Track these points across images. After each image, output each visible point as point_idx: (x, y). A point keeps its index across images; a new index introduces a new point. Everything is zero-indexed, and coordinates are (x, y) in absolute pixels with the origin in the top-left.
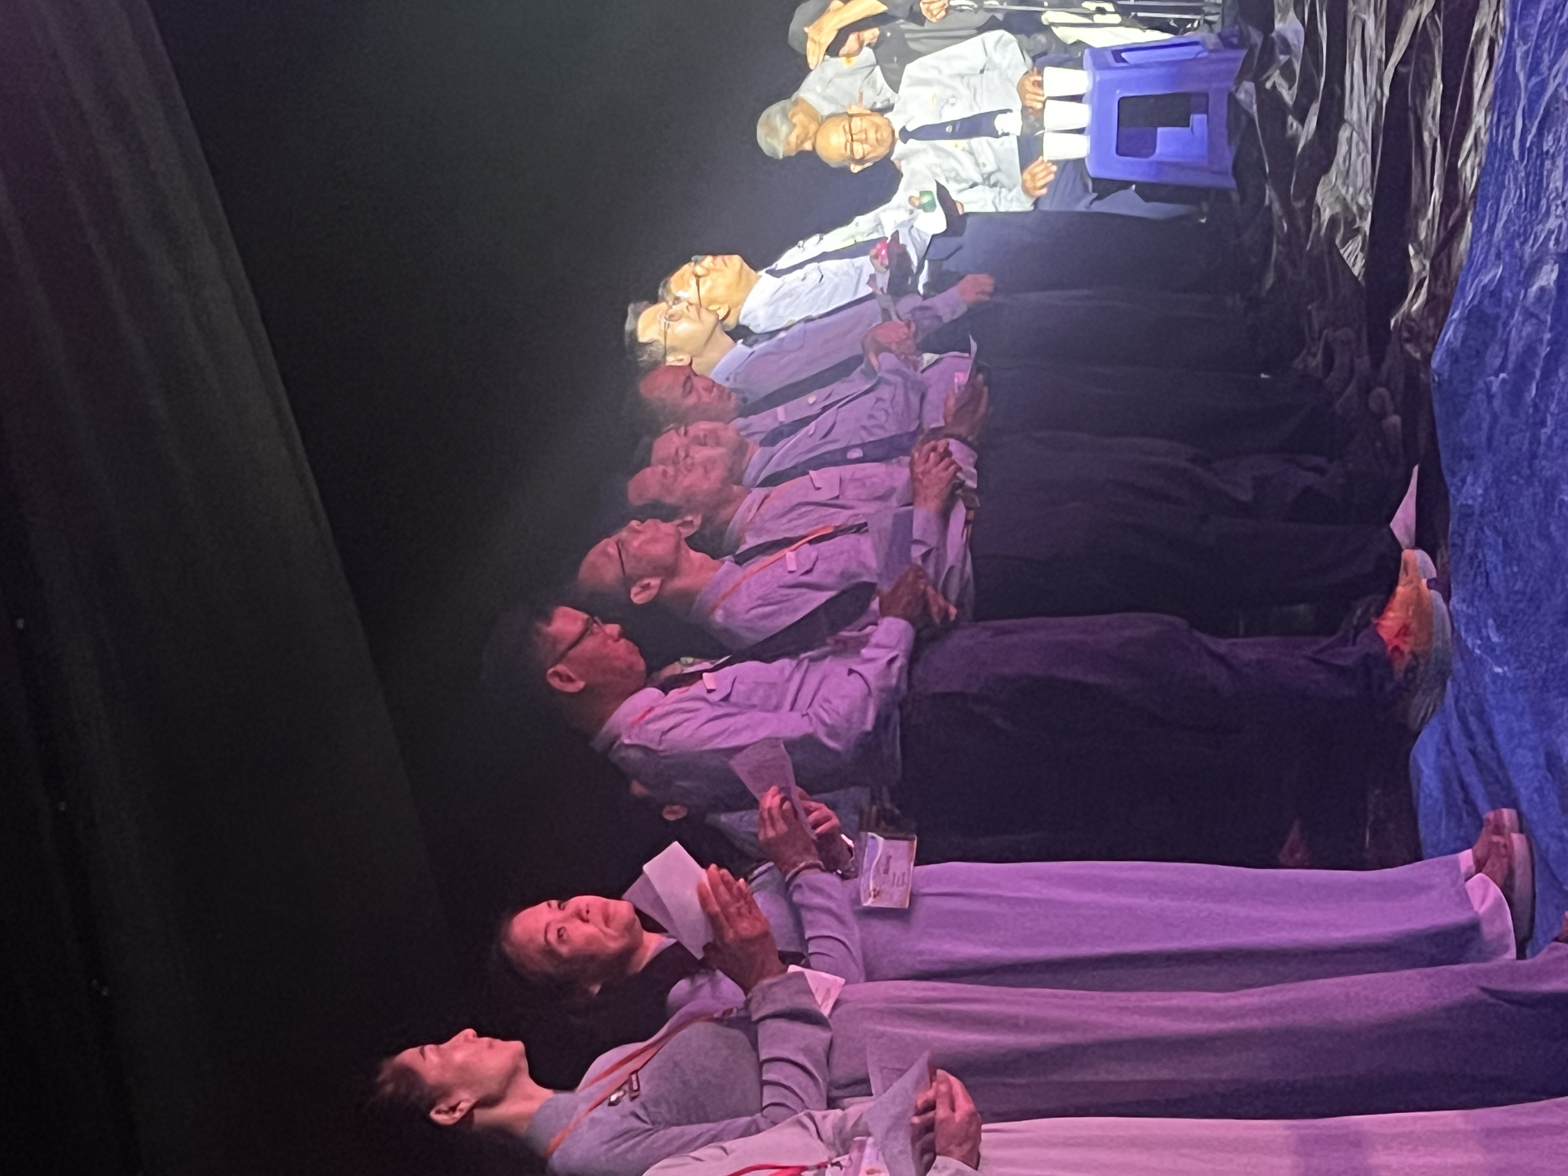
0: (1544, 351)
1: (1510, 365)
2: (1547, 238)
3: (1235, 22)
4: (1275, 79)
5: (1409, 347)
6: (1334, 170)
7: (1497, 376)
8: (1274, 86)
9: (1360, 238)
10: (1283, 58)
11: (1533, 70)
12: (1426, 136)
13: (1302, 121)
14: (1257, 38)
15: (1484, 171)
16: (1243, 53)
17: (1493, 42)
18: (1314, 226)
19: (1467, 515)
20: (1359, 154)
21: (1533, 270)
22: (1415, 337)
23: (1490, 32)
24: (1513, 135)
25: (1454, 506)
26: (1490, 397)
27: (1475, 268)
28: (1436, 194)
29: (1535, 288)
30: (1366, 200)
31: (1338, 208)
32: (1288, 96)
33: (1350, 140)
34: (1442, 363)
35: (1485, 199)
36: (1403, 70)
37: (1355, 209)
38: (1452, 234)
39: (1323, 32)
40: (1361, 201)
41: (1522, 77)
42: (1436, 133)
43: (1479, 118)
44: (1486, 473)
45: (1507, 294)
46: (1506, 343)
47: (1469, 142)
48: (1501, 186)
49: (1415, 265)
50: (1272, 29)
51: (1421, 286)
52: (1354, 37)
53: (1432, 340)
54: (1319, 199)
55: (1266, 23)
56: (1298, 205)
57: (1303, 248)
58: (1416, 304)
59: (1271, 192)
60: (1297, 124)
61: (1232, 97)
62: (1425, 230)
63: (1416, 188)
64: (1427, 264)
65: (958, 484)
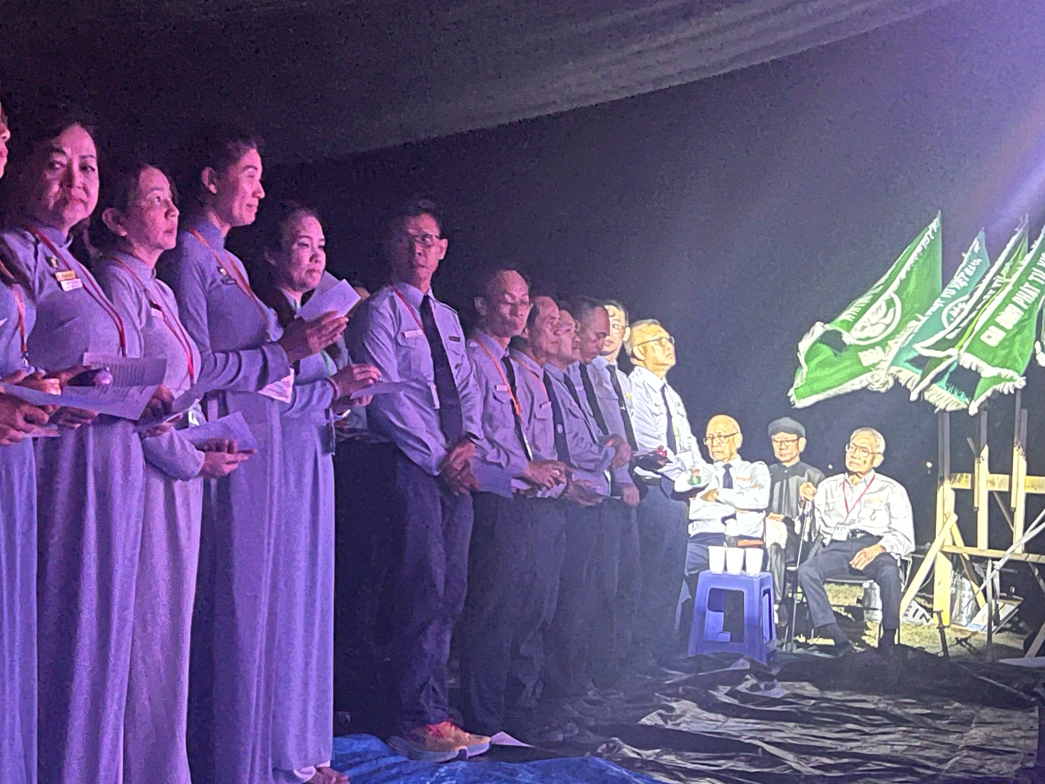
3: (782, 661)
4: (751, 681)
5: (604, 746)
6: (699, 711)
8: (747, 680)
9: (661, 722)
10: (762, 686)
13: (726, 694)
14: (774, 672)
16: (765, 664)
18: (669, 699)
19: (512, 772)
20: (710, 725)
22: (610, 750)
25: (517, 766)
28: (690, 766)
30: (683, 727)
31: (678, 712)
32: (742, 688)
33: (717, 720)
34: (597, 763)
37: (678, 721)
38: (668, 772)
39: (778, 708)
40: (683, 725)
42: (724, 767)
49: (650, 752)
50: (779, 680)
51: (638, 754)
52: (776, 725)
53: (608, 759)
54: (684, 701)
55: (782, 677)
56: (681, 689)
57: (657, 692)
58: (629, 751)
59: (685, 677)
60: (726, 691)
61: (741, 656)
62: (669, 759)
63: (693, 755)
64: (651, 759)
65: (539, 486)
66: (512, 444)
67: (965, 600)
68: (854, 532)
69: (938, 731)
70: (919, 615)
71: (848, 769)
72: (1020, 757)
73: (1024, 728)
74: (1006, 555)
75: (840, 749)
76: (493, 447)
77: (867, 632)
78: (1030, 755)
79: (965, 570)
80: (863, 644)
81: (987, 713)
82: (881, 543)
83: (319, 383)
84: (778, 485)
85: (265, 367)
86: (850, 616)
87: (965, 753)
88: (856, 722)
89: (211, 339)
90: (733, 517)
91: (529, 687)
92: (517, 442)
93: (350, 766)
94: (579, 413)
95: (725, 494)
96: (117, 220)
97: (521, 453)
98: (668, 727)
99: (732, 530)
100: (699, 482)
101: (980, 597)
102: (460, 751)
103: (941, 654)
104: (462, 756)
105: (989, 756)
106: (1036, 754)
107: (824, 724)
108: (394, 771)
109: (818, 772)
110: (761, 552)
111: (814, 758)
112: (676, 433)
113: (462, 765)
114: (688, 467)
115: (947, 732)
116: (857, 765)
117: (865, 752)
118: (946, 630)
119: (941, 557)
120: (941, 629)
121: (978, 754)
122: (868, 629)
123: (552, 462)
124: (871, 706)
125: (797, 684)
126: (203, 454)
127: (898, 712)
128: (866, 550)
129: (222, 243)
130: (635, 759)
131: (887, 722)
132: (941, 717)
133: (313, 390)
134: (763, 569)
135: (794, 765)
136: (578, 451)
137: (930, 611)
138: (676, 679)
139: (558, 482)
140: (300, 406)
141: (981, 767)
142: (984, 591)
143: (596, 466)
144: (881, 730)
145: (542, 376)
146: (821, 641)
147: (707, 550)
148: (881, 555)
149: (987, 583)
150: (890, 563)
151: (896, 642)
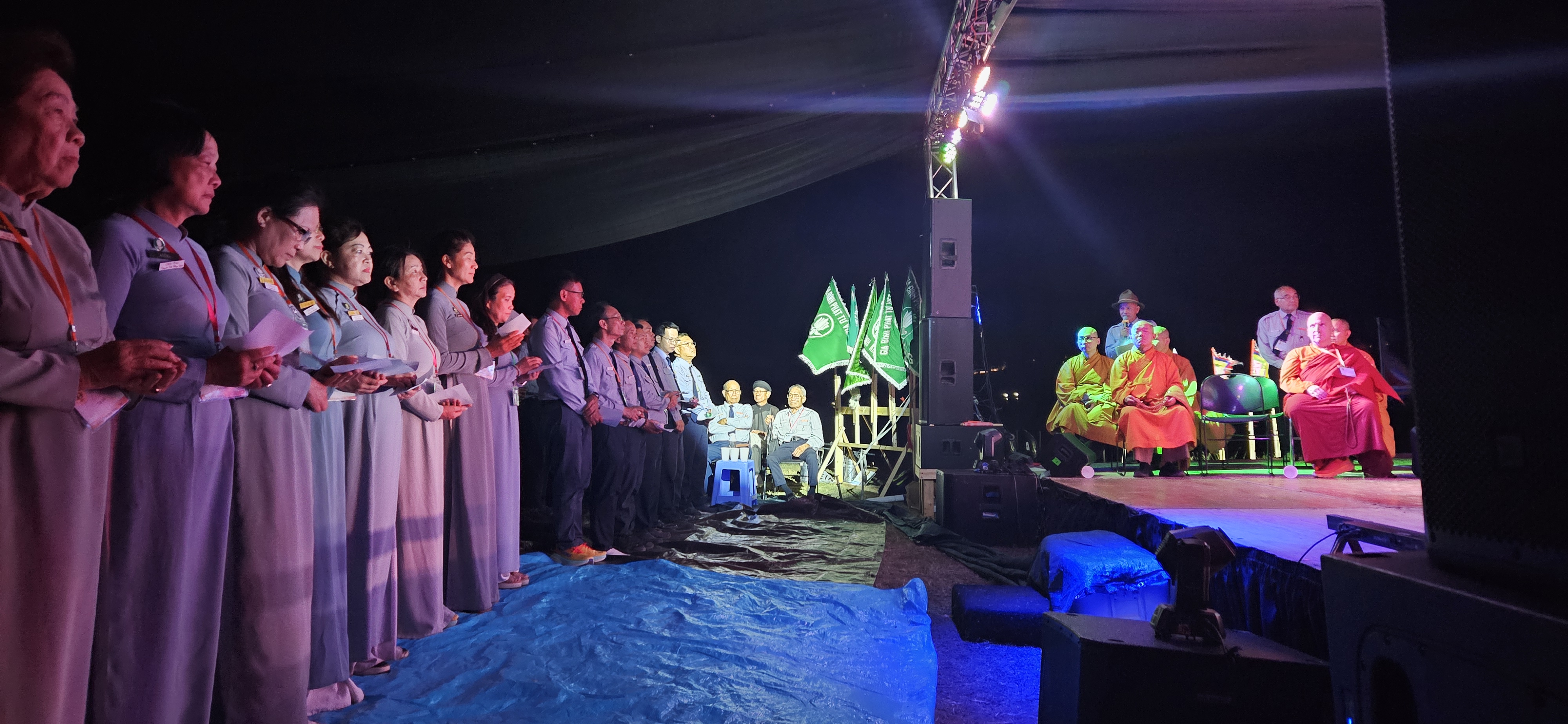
0: (668, 590)
1: (663, 581)
2: (700, 591)
3: (760, 504)
4: (744, 515)
5: (667, 553)
6: (717, 532)
7: (660, 577)
8: (742, 515)
9: (697, 539)
10: (749, 518)
11: (748, 586)
12: (728, 557)
13: (731, 523)
14: (756, 510)
15: (719, 574)
16: (751, 506)
17: (756, 576)
18: (701, 526)
19: (617, 570)
20: (722, 539)
21: (691, 587)
22: (670, 555)
23: (758, 575)
24: (729, 581)
25: (620, 566)
26: (653, 576)
27: (691, 571)
28: (711, 561)
29: (685, 587)
30: (709, 541)
31: (706, 534)
32: (739, 519)
33: (726, 536)
34: (662, 562)
35: (711, 574)
36: (747, 551)
37: (706, 538)
38: (700, 564)
39: (757, 529)
41: (746, 584)
42: (729, 560)
43: (733, 572)
44: (631, 575)
45: (684, 580)
46: (669, 580)
47: (727, 569)
48: (714, 578)
49: (690, 555)
50: (758, 514)
51: (684, 556)
52: (756, 538)
53: (669, 560)
54: (709, 527)
55: (759, 513)
56: (707, 522)
57: (695, 523)
58: (680, 555)
59: (710, 514)
60: (731, 521)
61: (739, 503)
62: (701, 558)
63: (713, 555)
64: (691, 558)
65: (631, 420)
66: (617, 398)
67: (850, 470)
68: (794, 438)
69: (836, 536)
70: (828, 478)
71: (793, 558)
72: (876, 547)
73: (878, 532)
74: (869, 447)
75: (788, 548)
76: (606, 400)
77: (802, 488)
78: (882, 546)
79: (850, 455)
80: (800, 494)
81: (860, 526)
82: (808, 442)
83: (509, 368)
84: (757, 416)
85: (479, 361)
86: (794, 480)
87: (850, 546)
88: (797, 534)
89: (449, 346)
90: (734, 432)
91: (627, 525)
92: (619, 397)
93: (530, 571)
94: (650, 381)
95: (730, 420)
96: (392, 283)
97: (621, 402)
98: (700, 541)
99: (733, 438)
100: (711, 415)
101: (857, 468)
102: (590, 560)
103: (839, 498)
104: (591, 562)
105: (862, 547)
106: (884, 545)
107: (779, 536)
108: (554, 572)
109: (776, 560)
110: (748, 449)
111: (774, 553)
112: (698, 390)
113: (590, 567)
114: (705, 407)
115: (841, 536)
116: (797, 555)
117: (800, 549)
118: (840, 485)
119: (838, 449)
120: (838, 485)
121: (857, 546)
122: (802, 486)
123: (637, 407)
124: (804, 525)
125: (767, 516)
126: (442, 407)
127: (817, 527)
128: (800, 446)
129: (456, 295)
130: (683, 559)
131: (811, 532)
132: (838, 529)
133: (506, 372)
134: (749, 458)
135: (765, 558)
136: (650, 400)
137: (833, 476)
138: (705, 517)
139: (640, 418)
140: (499, 380)
141: (858, 553)
142: (859, 465)
143: (661, 408)
144: (808, 537)
145: (629, 362)
146: (779, 494)
147: (721, 450)
148: (808, 449)
149: (860, 461)
150: (813, 453)
151: (816, 492)
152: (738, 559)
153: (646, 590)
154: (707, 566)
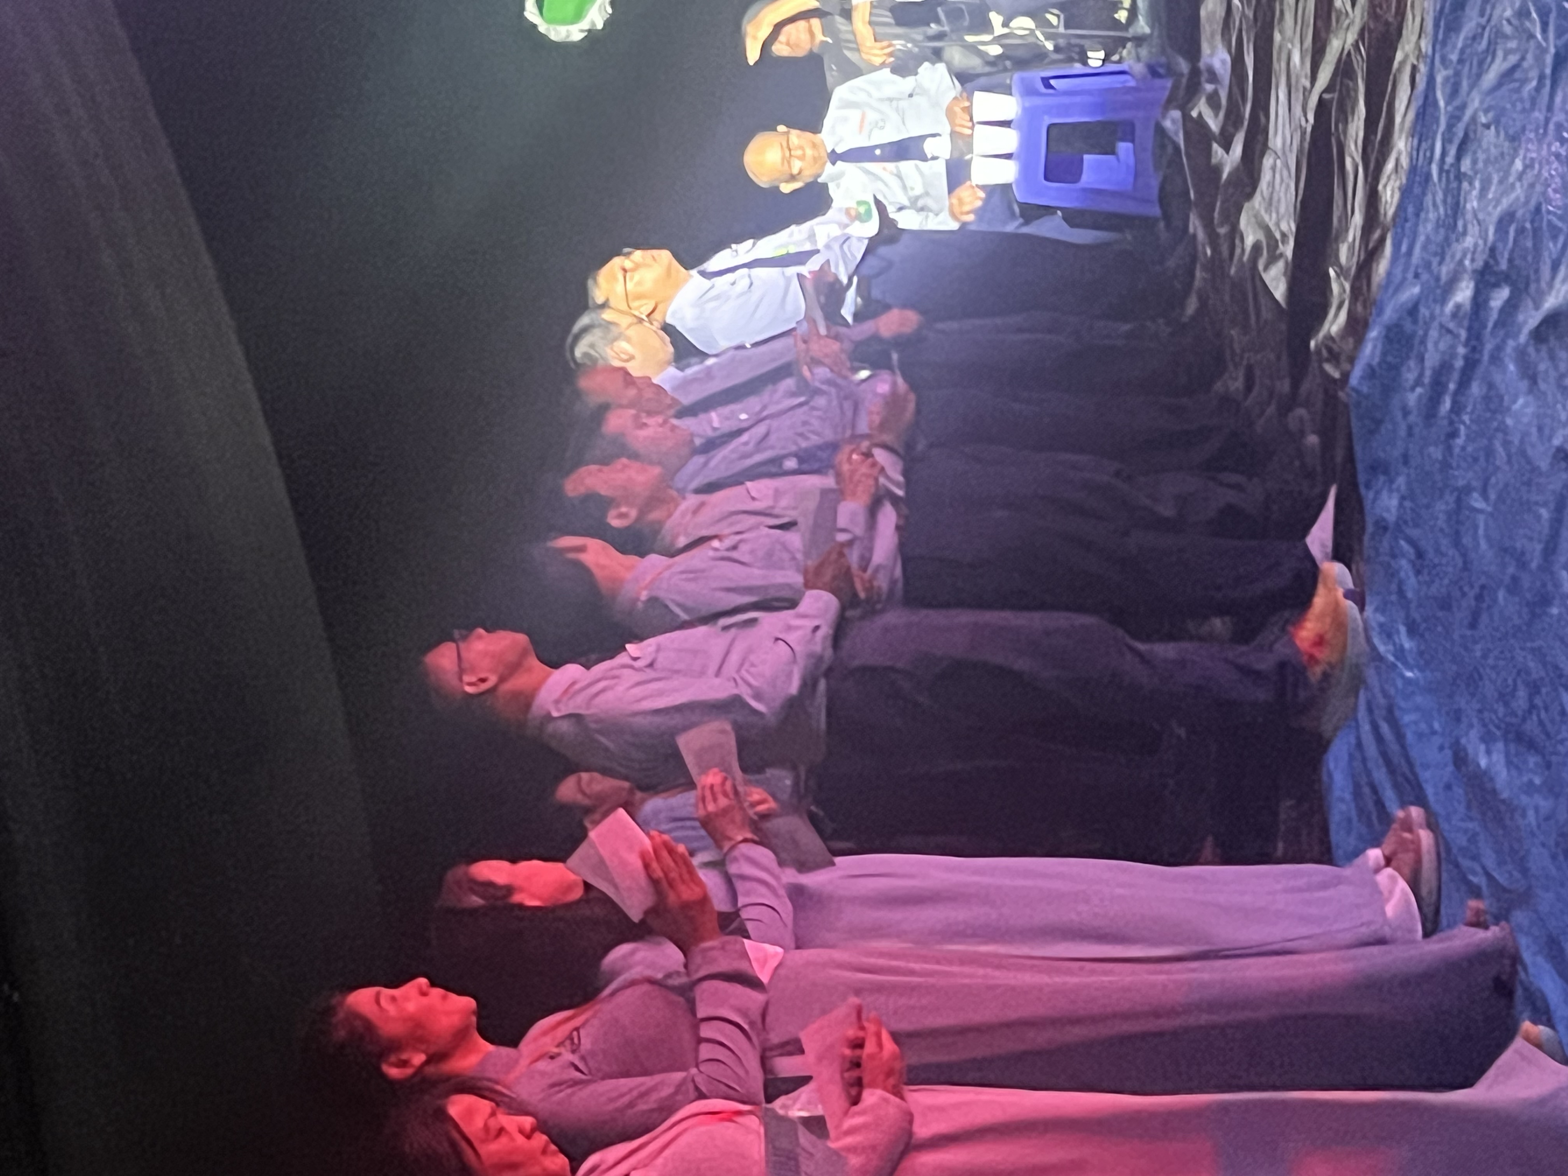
0: (1459, 363)
1: (1427, 380)
2: (1464, 257)
3: (1163, 52)
4: (1201, 108)
5: (1329, 368)
6: (1257, 198)
7: (1413, 389)
8: (1200, 114)
9: (1280, 265)
10: (1209, 87)
11: (1453, 95)
12: (1348, 161)
13: (1227, 148)
14: (1184, 66)
15: (1406, 192)
16: (1169, 83)
17: (1414, 69)
18: (1238, 251)
19: (1382, 527)
20: (1282, 180)
21: (1449, 287)
22: (1334, 357)
23: (1412, 60)
24: (1432, 159)
25: (1369, 517)
26: (1406, 412)
27: (1392, 284)
28: (1358, 219)
29: (1450, 307)
30: (1289, 226)
31: (1261, 236)
32: (1214, 124)
33: (1274, 168)
35: (1404, 219)
36: (1326, 96)
37: (1278, 236)
38: (1371, 255)
39: (1249, 61)
40: (1284, 227)
41: (1442, 103)
42: (1359, 160)
43: (1401, 144)
44: (1403, 484)
45: (1424, 312)
46: (1421, 359)
47: (1390, 166)
48: (1419, 209)
49: (1335, 287)
50: (1199, 59)
51: (1340, 307)
52: (1279, 67)
53: (1352, 360)
54: (1242, 225)
55: (1193, 52)
56: (1222, 230)
57: (1225, 272)
58: (1335, 324)
59: (1195, 219)
60: (1222, 151)
61: (1158, 125)
62: (1346, 253)
64: (1347, 286)
85: (725, 976)
98: (1290, 253)
125: (1206, 27)
126: (866, 1092)
130: (1349, 312)
134: (1008, 90)
135: (1351, 37)
138: (1204, 237)
152: (1356, 127)
153: (1453, 434)
154: (1376, 235)
